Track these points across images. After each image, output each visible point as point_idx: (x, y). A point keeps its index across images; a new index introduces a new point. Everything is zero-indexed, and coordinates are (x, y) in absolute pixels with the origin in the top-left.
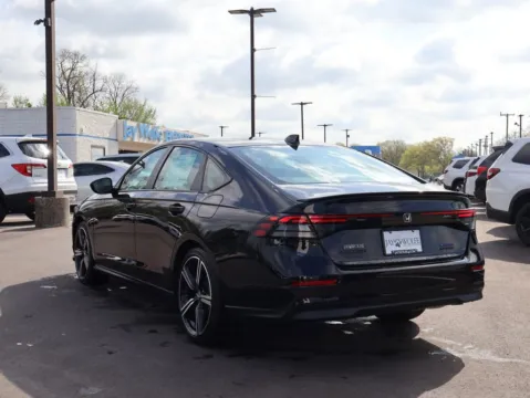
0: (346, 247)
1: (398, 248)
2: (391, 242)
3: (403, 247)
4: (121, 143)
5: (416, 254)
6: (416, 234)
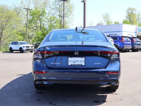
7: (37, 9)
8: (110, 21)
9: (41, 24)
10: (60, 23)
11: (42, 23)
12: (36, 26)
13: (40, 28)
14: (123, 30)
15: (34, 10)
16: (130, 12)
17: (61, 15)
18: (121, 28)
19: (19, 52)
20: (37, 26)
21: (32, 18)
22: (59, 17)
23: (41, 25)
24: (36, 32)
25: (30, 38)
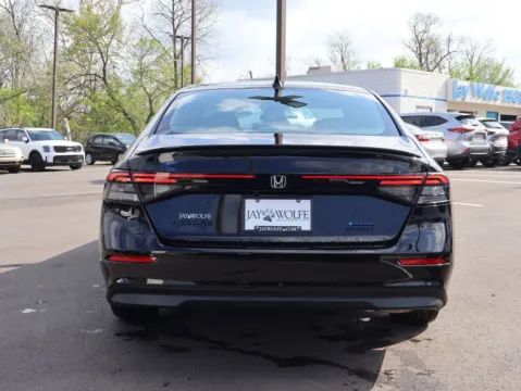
0: (182, 216)
1: (267, 223)
2: (256, 214)
3: (276, 222)
4: (450, 103)
5: (299, 232)
6: (305, 205)
7: (89, 9)
8: (352, 59)
9: (105, 64)
10: (175, 63)
11: (109, 62)
12: (87, 74)
13: (104, 79)
14: (402, 93)
15: (77, 13)
16: (421, 28)
17: (178, 33)
18: (396, 82)
19: (29, 167)
20: (92, 72)
21: (71, 42)
22: (171, 39)
23: (104, 71)
24: (85, 95)
25: (66, 116)
